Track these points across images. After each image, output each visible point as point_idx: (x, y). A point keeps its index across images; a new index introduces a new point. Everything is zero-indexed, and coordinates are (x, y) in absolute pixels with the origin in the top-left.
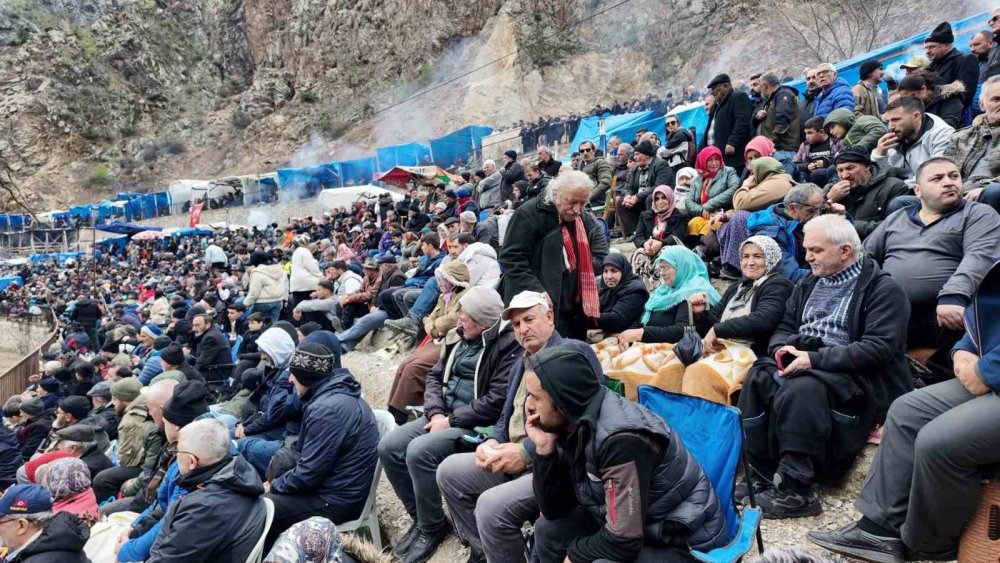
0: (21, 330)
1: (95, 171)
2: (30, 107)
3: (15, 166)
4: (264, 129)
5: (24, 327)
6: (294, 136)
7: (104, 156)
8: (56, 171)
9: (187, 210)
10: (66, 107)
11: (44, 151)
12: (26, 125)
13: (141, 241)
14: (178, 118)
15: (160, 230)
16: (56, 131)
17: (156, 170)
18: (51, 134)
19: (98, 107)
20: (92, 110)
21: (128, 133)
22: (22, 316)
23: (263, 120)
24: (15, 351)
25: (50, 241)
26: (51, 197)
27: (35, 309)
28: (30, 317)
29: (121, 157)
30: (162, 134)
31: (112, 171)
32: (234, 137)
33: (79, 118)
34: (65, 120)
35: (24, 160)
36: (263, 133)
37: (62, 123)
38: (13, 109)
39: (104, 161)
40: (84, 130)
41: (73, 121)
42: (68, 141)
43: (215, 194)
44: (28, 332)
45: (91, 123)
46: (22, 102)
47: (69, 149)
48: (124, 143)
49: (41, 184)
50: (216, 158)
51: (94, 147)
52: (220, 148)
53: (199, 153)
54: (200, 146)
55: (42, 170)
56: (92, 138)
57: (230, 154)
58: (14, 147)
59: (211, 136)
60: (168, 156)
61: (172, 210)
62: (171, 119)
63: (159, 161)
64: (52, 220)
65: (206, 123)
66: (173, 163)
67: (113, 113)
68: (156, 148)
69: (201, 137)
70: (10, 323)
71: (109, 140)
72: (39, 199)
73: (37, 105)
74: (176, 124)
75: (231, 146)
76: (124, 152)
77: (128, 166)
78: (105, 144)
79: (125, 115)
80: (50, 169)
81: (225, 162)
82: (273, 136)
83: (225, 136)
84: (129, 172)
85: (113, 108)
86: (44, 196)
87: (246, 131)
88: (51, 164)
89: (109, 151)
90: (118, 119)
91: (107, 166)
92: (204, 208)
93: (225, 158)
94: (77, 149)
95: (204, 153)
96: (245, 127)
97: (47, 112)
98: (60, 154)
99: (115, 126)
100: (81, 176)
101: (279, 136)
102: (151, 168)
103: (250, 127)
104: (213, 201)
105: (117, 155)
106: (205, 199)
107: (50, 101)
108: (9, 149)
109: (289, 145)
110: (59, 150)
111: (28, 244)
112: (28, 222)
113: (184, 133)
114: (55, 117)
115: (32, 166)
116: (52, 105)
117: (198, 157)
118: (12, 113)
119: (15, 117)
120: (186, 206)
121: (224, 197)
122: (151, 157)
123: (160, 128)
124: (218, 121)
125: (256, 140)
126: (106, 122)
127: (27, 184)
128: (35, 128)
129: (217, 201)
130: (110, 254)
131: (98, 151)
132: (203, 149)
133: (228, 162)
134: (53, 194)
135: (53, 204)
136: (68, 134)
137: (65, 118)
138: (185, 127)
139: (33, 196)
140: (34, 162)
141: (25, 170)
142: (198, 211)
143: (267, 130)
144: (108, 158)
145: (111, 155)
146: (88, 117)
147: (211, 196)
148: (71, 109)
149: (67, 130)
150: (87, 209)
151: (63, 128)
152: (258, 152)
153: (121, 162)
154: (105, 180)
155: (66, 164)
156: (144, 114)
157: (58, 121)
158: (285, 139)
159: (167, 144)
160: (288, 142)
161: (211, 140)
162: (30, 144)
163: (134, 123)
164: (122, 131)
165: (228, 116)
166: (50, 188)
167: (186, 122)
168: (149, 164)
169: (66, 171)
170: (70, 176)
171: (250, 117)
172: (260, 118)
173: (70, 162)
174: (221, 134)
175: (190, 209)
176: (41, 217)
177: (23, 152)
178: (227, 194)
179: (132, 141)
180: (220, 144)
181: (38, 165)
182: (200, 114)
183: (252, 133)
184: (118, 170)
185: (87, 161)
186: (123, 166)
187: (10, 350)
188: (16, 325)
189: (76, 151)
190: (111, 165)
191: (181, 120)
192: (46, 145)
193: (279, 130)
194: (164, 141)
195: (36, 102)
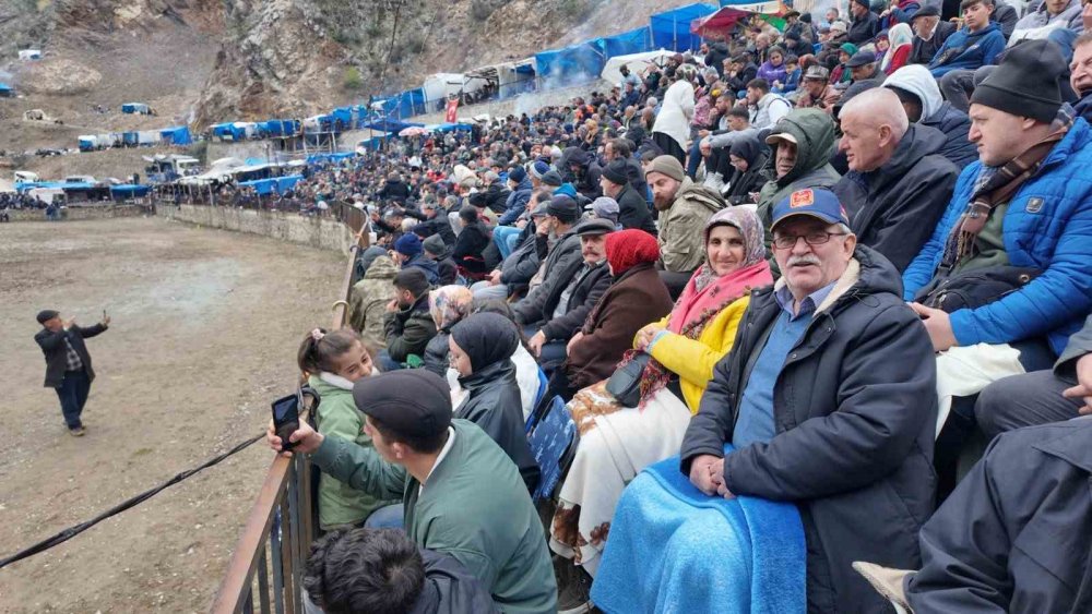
0: (312, 224)
1: (349, 74)
2: (290, 13)
3: (281, 74)
4: (505, 19)
5: (314, 221)
6: (537, 25)
7: (355, 60)
8: (315, 77)
9: (443, 107)
10: (319, 9)
11: (304, 57)
12: (287, 32)
13: (407, 137)
14: (419, 13)
15: (423, 126)
16: (312, 36)
17: (402, 72)
18: (309, 40)
19: (346, 8)
20: (341, 12)
21: (374, 34)
22: (312, 210)
23: (504, 8)
24: (308, 245)
25: (320, 143)
26: (312, 104)
27: (322, 204)
28: (319, 210)
29: (370, 60)
30: (405, 34)
31: (362, 74)
32: (474, 31)
33: (331, 21)
34: (319, 24)
35: (288, 67)
36: (504, 23)
37: (316, 27)
38: (275, 16)
39: (355, 64)
40: (337, 34)
41: (326, 25)
42: (323, 45)
43: (470, 88)
44: (319, 225)
45: (341, 25)
46: (282, 8)
47: (324, 54)
48: (372, 45)
49: (303, 91)
50: (458, 57)
51: (345, 51)
52: (461, 45)
53: (441, 51)
54: (441, 43)
55: (304, 77)
56: (342, 40)
57: (471, 51)
58: (279, 54)
59: (452, 31)
60: (413, 55)
61: (428, 108)
62: (413, 16)
63: (403, 62)
64: (318, 123)
65: (446, 17)
66: (417, 63)
67: (360, 13)
68: (401, 48)
69: (443, 33)
70: (302, 218)
71: (358, 42)
72: (303, 106)
73: (295, 10)
74: (418, 20)
75: (472, 41)
76: (372, 54)
77: (376, 69)
78: (355, 47)
79: (370, 15)
80: (311, 75)
81: (467, 59)
82: (514, 26)
83: (465, 31)
84: (378, 76)
85: (360, 7)
86: (307, 103)
87: (486, 23)
88: (310, 71)
89: (359, 54)
90: (364, 19)
91: (358, 70)
92: (460, 104)
93: (466, 55)
94: (331, 53)
95: (445, 51)
96: (484, 19)
97: (303, 17)
98: (317, 59)
99: (362, 27)
100: (336, 82)
101: (520, 26)
102: (397, 70)
103: (491, 17)
104: (468, 96)
105: (366, 58)
106: (461, 93)
107: (306, 5)
108: (275, 58)
109: (531, 35)
110: (316, 56)
111: (302, 148)
112: (298, 127)
113: (425, 30)
114: (310, 22)
115: (295, 72)
116: (307, 8)
117: (441, 55)
118: (275, 20)
119: (277, 25)
120: (442, 104)
121: (480, 91)
122: (396, 58)
123: (403, 26)
124: (458, 15)
125: (498, 32)
126: (354, 23)
127: (292, 91)
128: (295, 34)
129: (472, 95)
130: (378, 152)
131: (349, 55)
132: (445, 47)
133: (469, 60)
134: (314, 100)
135: (314, 110)
136: (322, 38)
137: (319, 21)
138: (426, 24)
139: (297, 103)
140: (296, 69)
141: (289, 77)
142: (453, 108)
143: (508, 20)
144: (359, 61)
145: (361, 58)
146: (338, 19)
147: (467, 90)
148: (324, 12)
149: (322, 34)
150: (348, 112)
151: (318, 32)
152: (500, 46)
153: (369, 65)
154: (357, 83)
155: (323, 69)
156: (387, 13)
157: (313, 25)
158: (527, 29)
159: (411, 43)
160: (529, 32)
161: (452, 36)
162: (293, 50)
163: (379, 23)
164: (369, 32)
165: (467, 8)
166: (311, 95)
167: (427, 18)
168: (395, 65)
169: (323, 78)
170: (327, 82)
171: (490, 7)
172: (500, 7)
173: (326, 67)
174: (461, 28)
175: (446, 106)
176: (307, 122)
177: (286, 59)
178: (481, 87)
179: (379, 42)
180: (460, 41)
181: (300, 72)
182: (440, 8)
183: (492, 25)
184: (368, 73)
185: (340, 66)
186: (371, 70)
187: (303, 243)
188: (307, 219)
189: (330, 56)
190: (361, 69)
191: (423, 16)
192: (305, 51)
193: (520, 18)
194: (407, 41)
195: (293, 6)
